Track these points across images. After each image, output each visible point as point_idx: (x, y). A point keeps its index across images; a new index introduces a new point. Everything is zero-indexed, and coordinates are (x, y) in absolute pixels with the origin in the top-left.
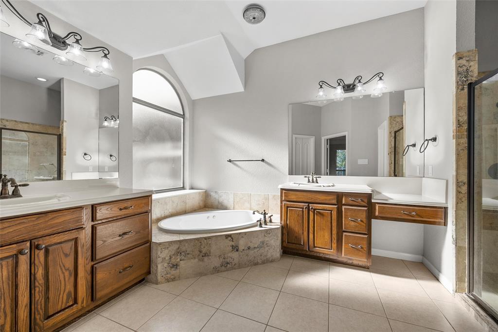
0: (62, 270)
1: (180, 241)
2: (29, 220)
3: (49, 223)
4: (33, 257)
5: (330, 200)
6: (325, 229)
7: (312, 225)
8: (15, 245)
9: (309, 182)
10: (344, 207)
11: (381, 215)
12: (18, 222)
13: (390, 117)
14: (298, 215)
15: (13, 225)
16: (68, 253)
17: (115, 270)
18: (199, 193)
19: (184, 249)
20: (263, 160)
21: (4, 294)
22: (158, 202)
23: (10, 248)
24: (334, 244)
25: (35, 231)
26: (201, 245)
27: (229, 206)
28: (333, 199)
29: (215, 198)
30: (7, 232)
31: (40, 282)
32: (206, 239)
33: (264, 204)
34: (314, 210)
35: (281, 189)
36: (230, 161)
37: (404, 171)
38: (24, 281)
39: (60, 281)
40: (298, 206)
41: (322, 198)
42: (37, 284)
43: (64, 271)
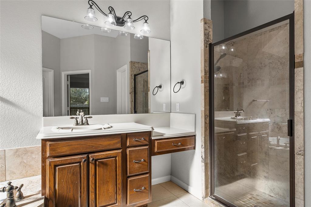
5: (114, 144)
6: (108, 182)
7: (94, 182)
9: (77, 124)
10: (128, 150)
11: (159, 151)
13: (131, 62)
14: (73, 174)
24: (119, 195)
28: (117, 143)
34: (96, 160)
35: (42, 140)
37: (149, 108)
40: (73, 161)
41: (105, 143)
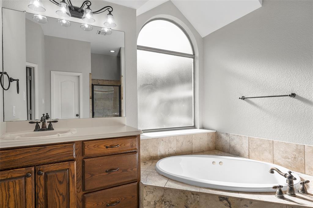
0: (57, 195)
1: (165, 189)
2: (33, 150)
3: (47, 154)
4: (36, 179)
8: (24, 169)
12: (26, 151)
15: (22, 154)
16: (62, 181)
17: (103, 203)
18: (208, 133)
19: (168, 198)
20: (293, 95)
21: (17, 204)
22: (162, 140)
23: (21, 170)
25: (37, 159)
26: (187, 199)
27: (242, 152)
29: (226, 141)
30: (19, 158)
31: (41, 201)
32: (193, 194)
33: (295, 158)
36: (243, 98)
38: (30, 197)
39: (56, 203)
42: (39, 201)
43: (59, 195)
